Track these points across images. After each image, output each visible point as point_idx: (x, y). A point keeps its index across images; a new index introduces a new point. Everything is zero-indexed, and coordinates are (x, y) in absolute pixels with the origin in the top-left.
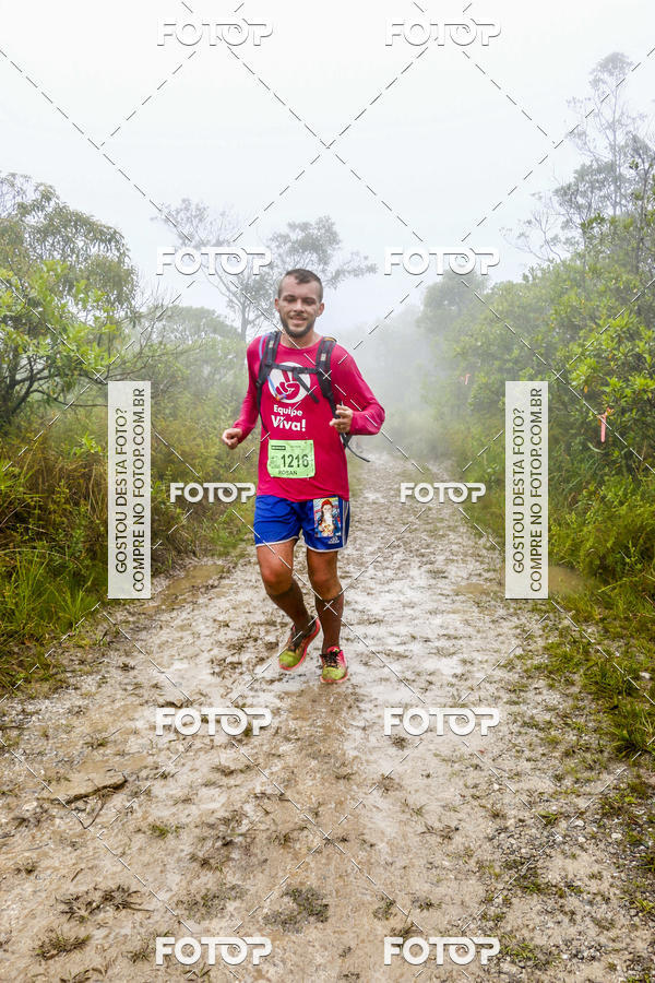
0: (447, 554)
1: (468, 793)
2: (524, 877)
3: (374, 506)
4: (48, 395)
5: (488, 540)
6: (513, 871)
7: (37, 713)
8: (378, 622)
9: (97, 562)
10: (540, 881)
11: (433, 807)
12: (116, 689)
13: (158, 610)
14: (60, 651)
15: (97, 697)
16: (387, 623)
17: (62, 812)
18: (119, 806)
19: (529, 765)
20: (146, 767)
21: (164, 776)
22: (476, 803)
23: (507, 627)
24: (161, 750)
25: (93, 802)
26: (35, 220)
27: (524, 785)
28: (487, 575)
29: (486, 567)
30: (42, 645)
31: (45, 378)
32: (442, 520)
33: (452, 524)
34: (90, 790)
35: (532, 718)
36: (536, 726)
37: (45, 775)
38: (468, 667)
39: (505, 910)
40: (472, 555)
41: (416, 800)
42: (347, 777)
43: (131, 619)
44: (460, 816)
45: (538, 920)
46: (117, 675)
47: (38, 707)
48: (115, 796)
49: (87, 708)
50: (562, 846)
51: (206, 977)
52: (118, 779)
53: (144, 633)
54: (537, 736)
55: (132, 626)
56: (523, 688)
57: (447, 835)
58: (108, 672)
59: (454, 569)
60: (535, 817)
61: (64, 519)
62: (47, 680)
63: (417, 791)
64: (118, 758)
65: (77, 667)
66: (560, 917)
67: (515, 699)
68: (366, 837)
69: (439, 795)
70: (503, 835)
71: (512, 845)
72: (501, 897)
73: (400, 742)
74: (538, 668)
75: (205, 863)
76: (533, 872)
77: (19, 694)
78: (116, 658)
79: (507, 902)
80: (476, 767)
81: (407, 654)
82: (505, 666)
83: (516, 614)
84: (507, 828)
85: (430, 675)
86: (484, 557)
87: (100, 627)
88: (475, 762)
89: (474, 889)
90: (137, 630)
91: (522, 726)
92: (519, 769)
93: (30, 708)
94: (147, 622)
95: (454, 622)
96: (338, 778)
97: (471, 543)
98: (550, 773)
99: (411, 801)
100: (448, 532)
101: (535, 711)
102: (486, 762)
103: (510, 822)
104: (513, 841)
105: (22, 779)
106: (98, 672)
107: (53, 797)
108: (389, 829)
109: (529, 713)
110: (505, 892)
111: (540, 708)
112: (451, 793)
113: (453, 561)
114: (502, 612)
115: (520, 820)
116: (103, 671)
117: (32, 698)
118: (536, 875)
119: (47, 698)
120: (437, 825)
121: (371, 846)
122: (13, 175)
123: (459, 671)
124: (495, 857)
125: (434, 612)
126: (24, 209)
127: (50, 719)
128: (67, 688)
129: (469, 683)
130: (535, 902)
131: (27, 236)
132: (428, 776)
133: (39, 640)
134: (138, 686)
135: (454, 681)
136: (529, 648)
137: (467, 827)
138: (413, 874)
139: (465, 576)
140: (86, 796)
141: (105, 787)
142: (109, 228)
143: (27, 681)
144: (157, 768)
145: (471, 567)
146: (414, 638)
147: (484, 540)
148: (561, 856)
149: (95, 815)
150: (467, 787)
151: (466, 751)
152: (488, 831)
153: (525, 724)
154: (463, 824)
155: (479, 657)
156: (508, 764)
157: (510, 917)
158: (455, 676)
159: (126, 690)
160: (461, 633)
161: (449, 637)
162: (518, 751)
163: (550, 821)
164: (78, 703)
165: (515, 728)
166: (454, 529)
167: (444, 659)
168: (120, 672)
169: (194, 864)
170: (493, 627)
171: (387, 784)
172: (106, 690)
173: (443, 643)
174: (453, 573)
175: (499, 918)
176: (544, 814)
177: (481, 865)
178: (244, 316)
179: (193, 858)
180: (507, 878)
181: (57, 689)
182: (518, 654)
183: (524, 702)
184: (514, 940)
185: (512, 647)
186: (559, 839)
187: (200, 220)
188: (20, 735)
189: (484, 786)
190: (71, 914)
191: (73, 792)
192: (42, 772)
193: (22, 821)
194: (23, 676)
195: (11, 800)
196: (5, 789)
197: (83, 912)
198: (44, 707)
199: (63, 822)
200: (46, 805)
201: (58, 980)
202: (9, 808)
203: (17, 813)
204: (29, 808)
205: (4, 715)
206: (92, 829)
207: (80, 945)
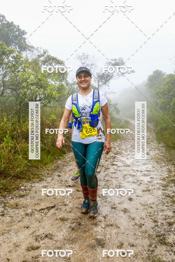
0: (150, 148)
1: (148, 214)
2: (161, 240)
3: (131, 135)
4: (44, 104)
5: (162, 145)
6: (158, 238)
7: (34, 187)
8: (129, 166)
9: (54, 148)
10: (166, 241)
11: (138, 218)
12: (56, 181)
13: (70, 161)
14: (43, 171)
15: (51, 183)
16: (131, 166)
17: (38, 213)
18: (53, 212)
19: (166, 208)
20: (61, 202)
21: (65, 205)
22: (150, 218)
23: (164, 169)
24: (65, 198)
25: (46, 211)
26: (42, 59)
27: (164, 213)
28: (160, 154)
29: (160, 152)
30: (38, 169)
31: (43, 100)
32: (150, 139)
33: (152, 140)
34: (45, 207)
35: (169, 194)
36: (170, 197)
37: (34, 203)
38: (152, 179)
39: (155, 249)
40: (157, 149)
41: (133, 216)
42: (115, 208)
43: (62, 163)
44: (145, 221)
45: (164, 253)
46: (56, 178)
47: (35, 185)
48: (52, 210)
49: (47, 186)
50: (174, 232)
51: (69, 260)
52: (53, 205)
53: (65, 167)
54: (169, 200)
55: (62, 165)
56: (167, 186)
57: (141, 226)
58: (54, 177)
59: (152, 152)
60: (166, 223)
61: (46, 136)
62: (38, 178)
63: (133, 213)
64: (54, 199)
65: (47, 175)
66: (171, 253)
67: (165, 189)
68: (118, 225)
69: (140, 214)
70: (156, 227)
71: (159, 230)
72: (154, 245)
73: (130, 199)
74: (172, 180)
75: (73, 229)
76: (164, 239)
77: (31, 181)
78: (57, 173)
79: (156, 247)
80: (151, 207)
81: (135, 175)
82: (162, 180)
83: (168, 165)
84: (158, 225)
85: (141, 181)
86: (160, 149)
87: (54, 165)
88: (151, 206)
89: (147, 242)
90: (64, 166)
91: (166, 197)
92: (163, 209)
93: (33, 185)
94: (66, 164)
95: (150, 167)
96: (112, 208)
97: (157, 145)
98: (172, 210)
99: (131, 216)
100: (151, 142)
101: (170, 193)
102: (154, 206)
103: (159, 224)
104: (159, 229)
106: (52, 177)
107: (35, 209)
108: (124, 223)
109: (168, 193)
110: (155, 244)
111: (171, 192)
112: (143, 214)
113: (151, 150)
114: (164, 164)
115: (162, 223)
116: (53, 177)
117: (34, 183)
118: (165, 239)
119: (37, 183)
120: (138, 223)
121: (119, 228)
122: (38, 48)
123: (149, 180)
124: (154, 233)
125: (144, 164)
126: (40, 56)
127: (38, 188)
128: (43, 180)
129: (152, 184)
130: (164, 248)
131: (40, 63)
132: (137, 209)
133: (37, 168)
134: (62, 181)
135: (148, 183)
136: (170, 175)
137: (146, 224)
138: (130, 236)
139: (154, 154)
140: (44, 209)
141: (49, 207)
142: (61, 60)
143: (33, 178)
144: (64, 203)
145: (156, 152)
146: (138, 171)
147: (161, 144)
148: (173, 235)
149: (46, 214)
150: (148, 213)
151: (149, 202)
152: (153, 226)
153: (166, 196)
154: (145, 223)
155: (155, 177)
156: (160, 207)
157: (156, 251)
158: (148, 182)
159: (58, 182)
160: (151, 170)
161: (148, 171)
162: (164, 204)
163: (170, 224)
164: (45, 185)
165: (163, 197)
166: (152, 141)
167: (146, 177)
168: (57, 177)
169: (70, 229)
170: (160, 168)
171: (125, 211)
172: (53, 181)
173: (146, 173)
174: (151, 153)
175: (153, 251)
176: (169, 222)
177: (149, 235)
178: (98, 84)
179: (70, 227)
180: (156, 240)
181: (40, 180)
182: (167, 176)
183: (167, 190)
184: (157, 258)
185: (165, 175)
186: (173, 229)
187: (87, 58)
188: (30, 192)
189: (153, 213)
190: (36, 240)
191: (41, 208)
192: (34, 202)
193: (27, 214)
194: (32, 177)
195: (25, 209)
196: (24, 206)
197: (39, 240)
198: (36, 185)
199: (37, 215)
200: (34, 211)
201: (31, 257)
202: (24, 211)
203: (26, 212)
204: (29, 211)
205: (26, 187)
206: (45, 218)
207: (38, 248)
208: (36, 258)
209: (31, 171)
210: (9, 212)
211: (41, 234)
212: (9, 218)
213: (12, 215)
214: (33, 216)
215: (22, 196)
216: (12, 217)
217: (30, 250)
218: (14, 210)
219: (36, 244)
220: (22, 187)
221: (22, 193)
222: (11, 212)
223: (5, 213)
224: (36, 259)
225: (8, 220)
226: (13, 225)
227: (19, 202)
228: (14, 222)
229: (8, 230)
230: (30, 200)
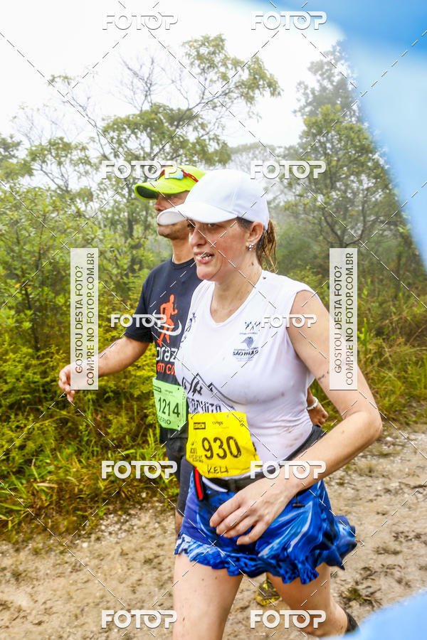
7: (415, 440)
17: (410, 491)
93: (412, 437)
105: (395, 471)
117: (416, 432)
140: (425, 486)
143: (416, 422)
188: (403, 449)
190: (396, 538)
191: (418, 483)
192: (407, 470)
193: (388, 491)
194: (414, 419)
195: (387, 481)
196: (385, 474)
197: (402, 540)
198: (420, 438)
199: (408, 496)
200: (403, 486)
201: (380, 563)
202: (384, 483)
203: (387, 487)
204: (394, 485)
205: (397, 438)
206: (423, 503)
207: (396, 553)
208: (390, 569)
209: (415, 408)
210: (353, 480)
211: (408, 532)
212: (353, 491)
213: (359, 486)
214: (399, 496)
215: (386, 455)
216: (358, 490)
217: (381, 554)
218: (363, 478)
219: (394, 546)
220: (389, 439)
221: (385, 449)
222: (358, 482)
223: (346, 481)
224: (388, 570)
225: (348, 495)
226: (357, 504)
227: (376, 465)
228: (361, 499)
229: (346, 512)
230: (400, 465)
